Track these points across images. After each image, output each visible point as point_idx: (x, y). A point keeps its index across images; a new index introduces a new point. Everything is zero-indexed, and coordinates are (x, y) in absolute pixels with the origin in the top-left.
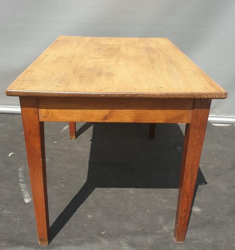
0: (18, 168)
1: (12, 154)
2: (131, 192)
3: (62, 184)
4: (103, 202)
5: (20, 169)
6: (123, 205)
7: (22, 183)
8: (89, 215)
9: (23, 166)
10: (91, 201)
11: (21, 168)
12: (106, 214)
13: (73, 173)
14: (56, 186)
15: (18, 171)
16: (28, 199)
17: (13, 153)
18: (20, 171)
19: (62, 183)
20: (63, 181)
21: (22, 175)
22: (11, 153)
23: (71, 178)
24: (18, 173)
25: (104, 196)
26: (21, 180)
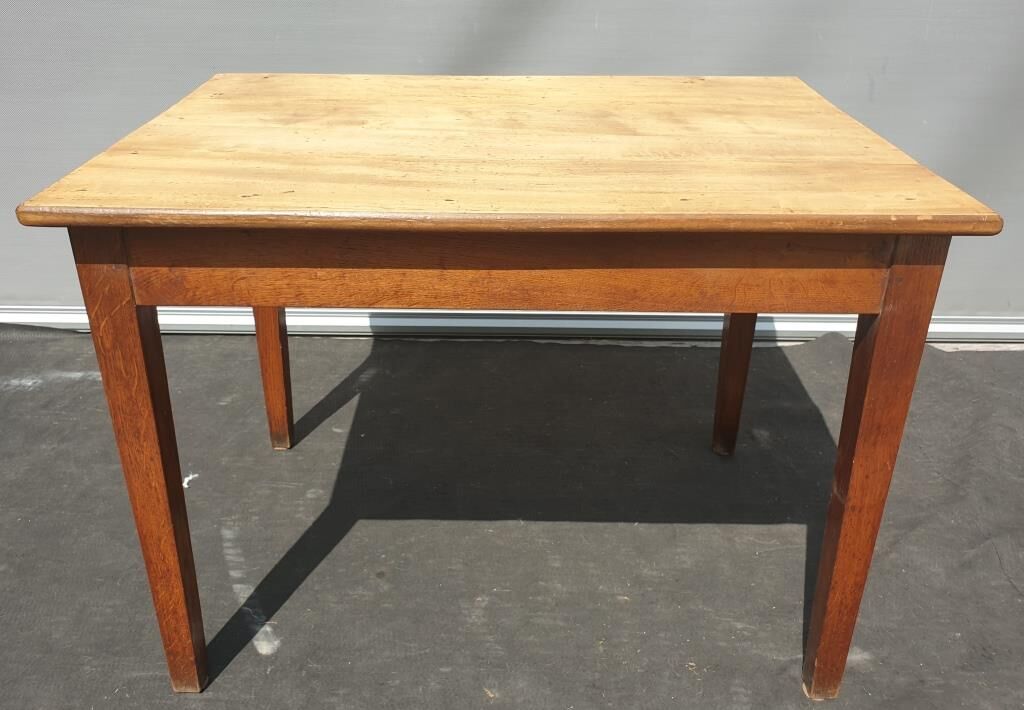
0: (218, 530)
1: (191, 477)
2: (620, 598)
3: (379, 580)
4: (531, 638)
5: (227, 534)
6: (601, 649)
7: (240, 581)
8: (490, 688)
9: (234, 521)
10: (490, 638)
11: (230, 528)
12: (550, 683)
13: (413, 540)
14: (360, 591)
15: (221, 539)
16: (269, 641)
17: (196, 475)
18: (229, 540)
19: (381, 575)
20: (383, 569)
21: (238, 555)
22: (188, 476)
23: (410, 556)
24: (222, 548)
25: (531, 617)
26: (235, 574)
